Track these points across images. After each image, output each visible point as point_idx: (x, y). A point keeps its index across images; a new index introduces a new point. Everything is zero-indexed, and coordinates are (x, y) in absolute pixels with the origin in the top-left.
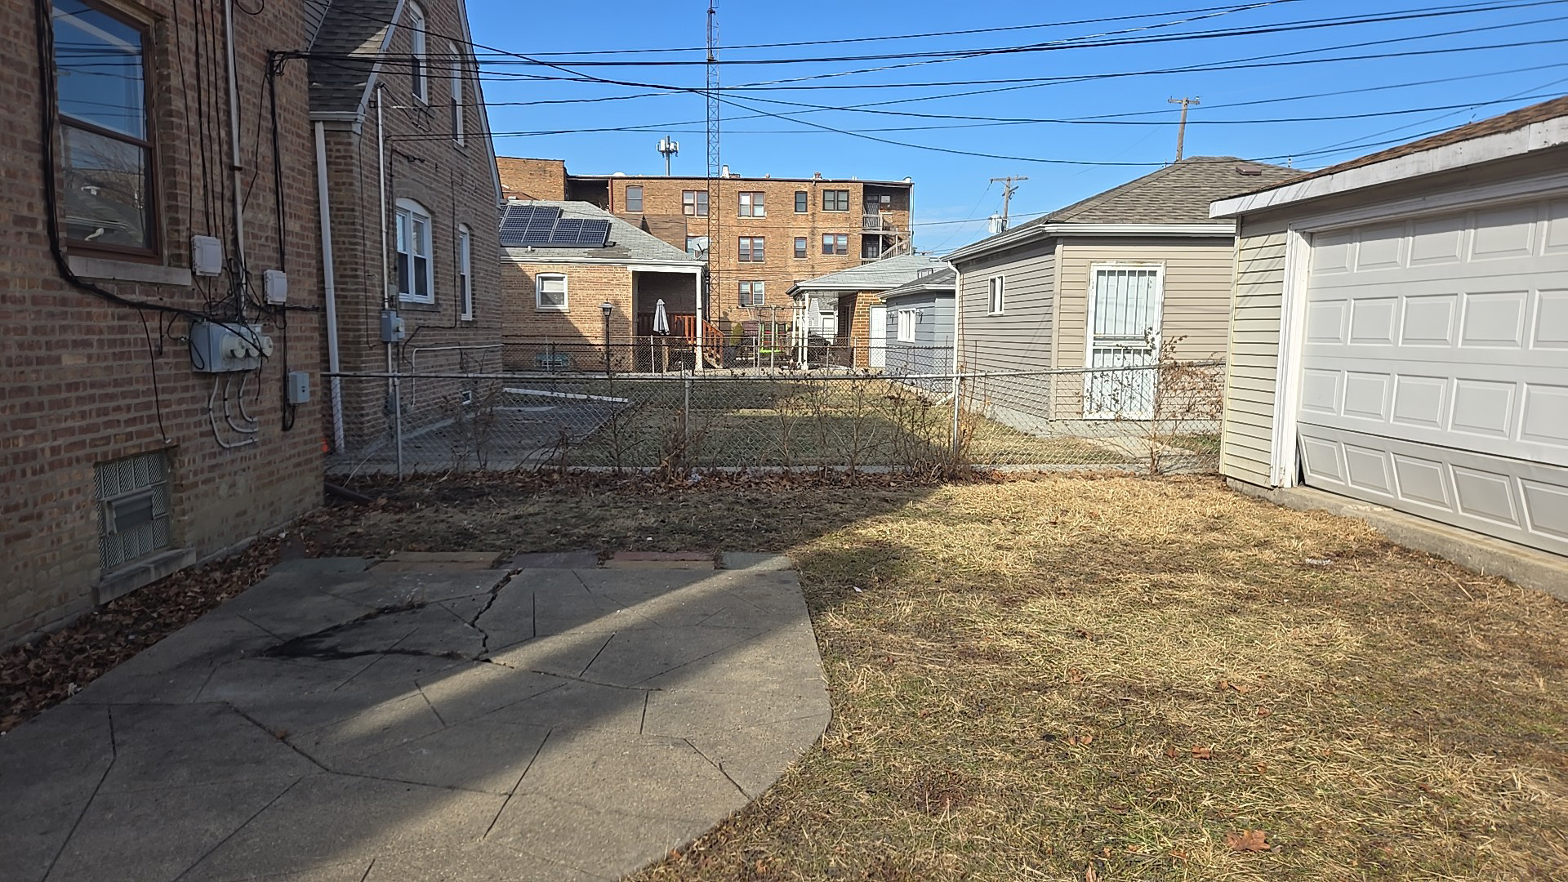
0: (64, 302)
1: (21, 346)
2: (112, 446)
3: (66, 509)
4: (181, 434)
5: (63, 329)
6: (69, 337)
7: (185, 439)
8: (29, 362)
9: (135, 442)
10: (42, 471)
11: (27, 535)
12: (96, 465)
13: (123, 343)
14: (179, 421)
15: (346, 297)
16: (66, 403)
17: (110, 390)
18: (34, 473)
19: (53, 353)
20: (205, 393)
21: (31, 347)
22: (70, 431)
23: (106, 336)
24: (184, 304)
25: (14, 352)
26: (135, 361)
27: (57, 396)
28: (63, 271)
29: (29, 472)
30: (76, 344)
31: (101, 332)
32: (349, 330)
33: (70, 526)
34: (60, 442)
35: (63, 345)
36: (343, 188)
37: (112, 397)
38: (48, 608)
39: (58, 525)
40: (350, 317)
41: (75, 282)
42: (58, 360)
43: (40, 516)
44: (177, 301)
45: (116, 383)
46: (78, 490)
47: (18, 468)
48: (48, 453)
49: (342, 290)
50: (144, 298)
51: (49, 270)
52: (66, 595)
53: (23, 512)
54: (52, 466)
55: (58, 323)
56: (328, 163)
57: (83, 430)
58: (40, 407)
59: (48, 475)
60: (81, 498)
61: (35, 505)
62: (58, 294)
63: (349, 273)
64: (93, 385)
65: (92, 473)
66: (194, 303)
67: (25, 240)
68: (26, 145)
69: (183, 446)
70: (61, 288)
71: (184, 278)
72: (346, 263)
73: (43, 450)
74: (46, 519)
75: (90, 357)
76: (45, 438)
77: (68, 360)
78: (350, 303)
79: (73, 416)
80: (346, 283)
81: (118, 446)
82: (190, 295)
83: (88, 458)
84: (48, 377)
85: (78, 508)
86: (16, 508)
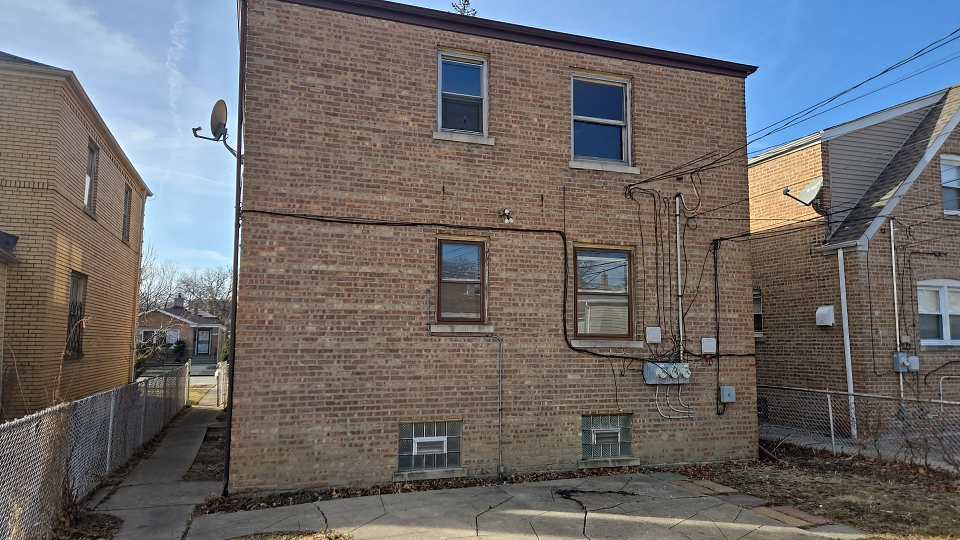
0: (570, 356)
1: (549, 371)
2: (592, 409)
3: (566, 430)
4: (635, 409)
5: (569, 366)
6: (572, 368)
7: (637, 411)
8: (551, 377)
9: (605, 409)
10: (555, 414)
11: (547, 436)
12: (583, 416)
13: (601, 371)
14: (634, 403)
15: (857, 345)
16: (569, 392)
17: (593, 388)
18: (551, 415)
19: (563, 374)
20: (654, 393)
21: (553, 371)
22: (571, 402)
23: (592, 368)
24: (640, 355)
25: (545, 373)
26: (607, 378)
27: (564, 389)
28: (570, 346)
29: (549, 414)
30: (575, 371)
31: (589, 367)
32: (858, 364)
33: (567, 436)
34: (565, 405)
35: (570, 371)
36: (854, 282)
37: (593, 391)
38: (553, 463)
39: (561, 435)
40: (859, 357)
41: (574, 349)
42: (566, 376)
43: (553, 430)
44: (635, 354)
45: (596, 386)
46: (573, 424)
47: (544, 412)
48: (558, 408)
49: (855, 341)
50: (615, 354)
51: (564, 345)
52: (563, 461)
53: (545, 427)
54: (560, 413)
55: (566, 364)
56: (845, 270)
57: (576, 402)
58: (556, 392)
59: (558, 416)
60: (573, 427)
61: (551, 426)
62: (567, 354)
63: (858, 331)
64: (583, 386)
65: (581, 418)
66: (647, 355)
67: (553, 337)
68: (556, 306)
69: (635, 414)
70: (569, 351)
71: (640, 345)
72: (856, 325)
73: (556, 407)
74: (555, 431)
75: (582, 376)
76: (557, 403)
77: (570, 376)
78: (859, 349)
79: (572, 397)
80: (856, 337)
81: (594, 410)
82: (643, 352)
83: (579, 413)
84: (561, 382)
85: (572, 430)
86: (542, 425)
